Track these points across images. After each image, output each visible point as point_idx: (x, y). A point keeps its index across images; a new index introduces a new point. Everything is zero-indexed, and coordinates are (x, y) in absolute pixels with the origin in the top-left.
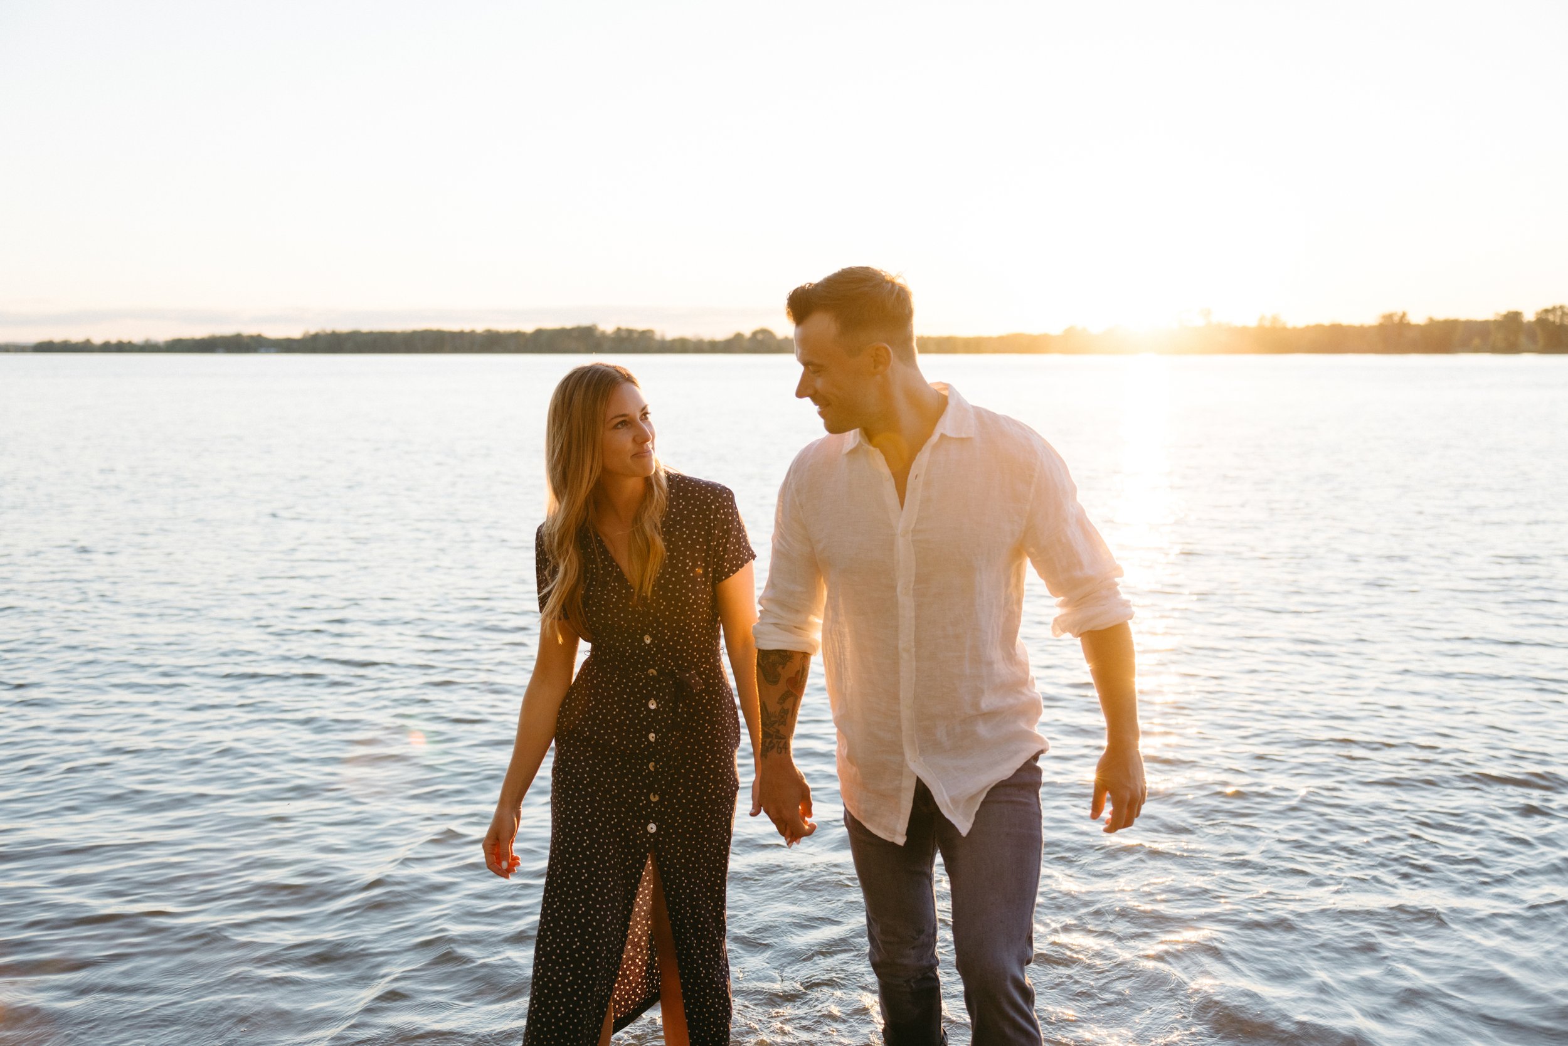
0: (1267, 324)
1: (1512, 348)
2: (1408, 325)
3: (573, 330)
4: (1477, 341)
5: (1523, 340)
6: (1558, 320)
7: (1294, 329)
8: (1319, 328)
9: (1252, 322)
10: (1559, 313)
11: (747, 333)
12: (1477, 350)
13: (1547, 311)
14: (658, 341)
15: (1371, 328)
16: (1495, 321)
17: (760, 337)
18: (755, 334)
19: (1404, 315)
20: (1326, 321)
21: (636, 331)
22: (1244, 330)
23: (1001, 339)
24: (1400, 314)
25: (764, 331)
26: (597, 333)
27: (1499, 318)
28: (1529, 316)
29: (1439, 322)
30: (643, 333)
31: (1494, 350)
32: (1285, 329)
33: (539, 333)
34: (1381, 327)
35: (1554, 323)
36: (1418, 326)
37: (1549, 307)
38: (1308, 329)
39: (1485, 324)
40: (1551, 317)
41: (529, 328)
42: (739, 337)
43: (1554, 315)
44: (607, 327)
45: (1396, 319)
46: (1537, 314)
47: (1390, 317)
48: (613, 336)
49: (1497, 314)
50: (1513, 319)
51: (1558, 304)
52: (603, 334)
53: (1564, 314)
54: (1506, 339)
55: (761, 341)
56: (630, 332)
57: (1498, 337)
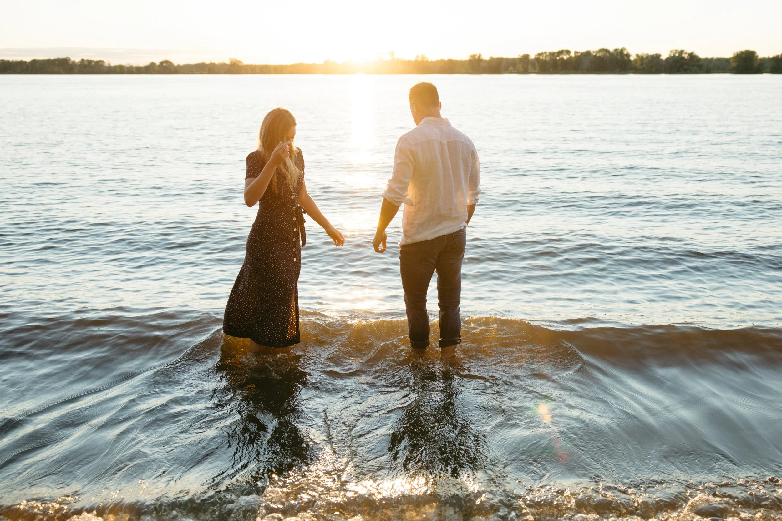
0: (420, 59)
1: (525, 71)
2: (482, 60)
3: (55, 60)
4: (511, 68)
5: (530, 68)
6: (544, 58)
7: (431, 61)
8: (443, 61)
9: (413, 59)
10: (544, 55)
11: (157, 62)
12: (511, 73)
13: (539, 54)
14: (106, 67)
15: (465, 61)
16: (518, 59)
17: (164, 65)
18: (162, 63)
19: (480, 56)
20: (446, 58)
21: (93, 61)
22: (409, 62)
23: (292, 66)
24: (478, 55)
25: (167, 62)
26: (70, 63)
27: (520, 57)
28: (532, 57)
29: (495, 59)
30: (98, 62)
31: (519, 72)
32: (427, 61)
33: (34, 62)
34: (470, 61)
35: (543, 59)
36: (485, 61)
37: (540, 52)
38: (437, 61)
39: (514, 60)
40: (541, 57)
41: (28, 59)
42: (152, 64)
43: (543, 56)
44: (76, 59)
45: (477, 57)
46: (535, 55)
47: (474, 56)
48: (79, 63)
49: (519, 55)
50: (526, 57)
51: (544, 51)
52: (74, 62)
53: (546, 55)
54: (523, 67)
55: (166, 67)
56: (90, 62)
57: (520, 66)
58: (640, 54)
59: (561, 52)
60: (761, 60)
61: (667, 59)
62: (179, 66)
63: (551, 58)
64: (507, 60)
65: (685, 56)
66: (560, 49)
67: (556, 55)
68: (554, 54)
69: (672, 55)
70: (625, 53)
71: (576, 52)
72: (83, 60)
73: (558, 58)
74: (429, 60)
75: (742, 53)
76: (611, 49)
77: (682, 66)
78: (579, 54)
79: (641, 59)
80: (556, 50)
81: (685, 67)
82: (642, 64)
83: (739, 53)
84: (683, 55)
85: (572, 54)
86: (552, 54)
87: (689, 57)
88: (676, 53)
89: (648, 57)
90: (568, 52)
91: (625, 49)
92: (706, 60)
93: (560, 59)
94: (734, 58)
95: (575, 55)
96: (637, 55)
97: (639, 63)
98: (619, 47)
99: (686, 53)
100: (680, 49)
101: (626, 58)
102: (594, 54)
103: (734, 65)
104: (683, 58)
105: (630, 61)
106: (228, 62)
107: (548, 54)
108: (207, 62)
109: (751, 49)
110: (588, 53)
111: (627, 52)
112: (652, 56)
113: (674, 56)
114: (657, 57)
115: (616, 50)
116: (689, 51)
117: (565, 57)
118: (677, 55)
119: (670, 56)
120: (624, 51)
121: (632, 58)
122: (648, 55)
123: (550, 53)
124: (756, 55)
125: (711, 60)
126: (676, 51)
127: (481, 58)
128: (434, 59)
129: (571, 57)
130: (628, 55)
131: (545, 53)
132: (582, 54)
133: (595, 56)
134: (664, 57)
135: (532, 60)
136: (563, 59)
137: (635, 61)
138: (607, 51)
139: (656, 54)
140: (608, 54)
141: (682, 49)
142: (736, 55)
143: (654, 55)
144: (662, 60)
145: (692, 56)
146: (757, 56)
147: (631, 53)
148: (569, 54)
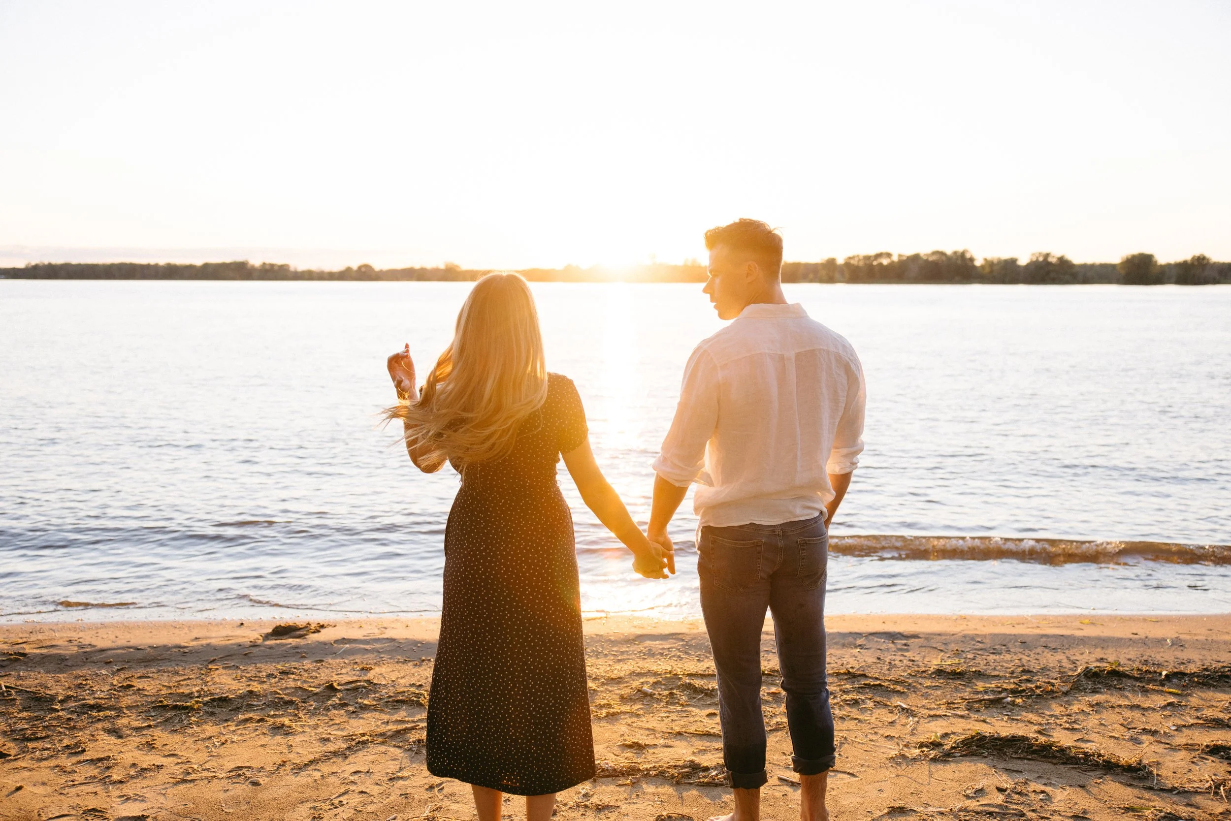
0: (689, 264)
1: (831, 280)
3: (231, 264)
4: (811, 276)
5: (837, 275)
6: (856, 264)
9: (680, 262)
10: (856, 259)
11: (355, 267)
12: (811, 281)
13: (850, 258)
14: (292, 272)
16: (822, 264)
17: (363, 269)
18: (360, 268)
21: (277, 265)
22: (675, 268)
25: (366, 266)
26: (249, 266)
27: (823, 262)
28: (840, 261)
30: (282, 266)
31: (822, 281)
33: (206, 266)
35: (853, 265)
37: (851, 255)
39: (816, 265)
40: (852, 262)
42: (349, 269)
43: (855, 261)
44: (256, 262)
46: (845, 259)
48: (260, 267)
49: (822, 259)
50: (831, 262)
51: (856, 254)
52: (253, 267)
53: (859, 260)
54: (828, 274)
55: (364, 272)
56: (272, 265)
57: (823, 273)
58: (989, 257)
59: (879, 256)
60: (1161, 266)
61: (1028, 265)
62: (381, 271)
63: (865, 264)
64: (807, 265)
65: (1052, 260)
66: (878, 251)
67: (872, 258)
68: (870, 257)
69: (1034, 259)
70: (968, 256)
71: (900, 256)
72: (264, 264)
73: (875, 263)
75: (1134, 257)
76: (949, 251)
77: (1048, 273)
78: (905, 258)
79: (990, 264)
80: (872, 252)
81: (1052, 275)
82: (992, 271)
83: (1130, 257)
84: (1050, 259)
85: (895, 258)
86: (867, 258)
87: (1058, 262)
88: (1040, 256)
89: (1000, 262)
90: (889, 255)
91: (967, 251)
92: (1084, 266)
93: (878, 264)
94: (1122, 263)
95: (899, 259)
96: (985, 260)
97: (988, 269)
98: (960, 249)
99: (1054, 257)
100: (1046, 251)
101: (970, 264)
102: (925, 258)
103: (1123, 272)
104: (1050, 264)
105: (974, 267)
106: (442, 266)
107: (861, 258)
108: (417, 266)
109: (1147, 251)
110: (916, 257)
111: (971, 255)
112: (1006, 261)
113: (1037, 260)
114: (1013, 261)
115: (955, 253)
116: (1058, 254)
117: (885, 262)
118: (1041, 259)
119: (1031, 261)
120: (966, 254)
121: (978, 263)
122: (1000, 259)
123: (865, 257)
124: (1154, 260)
125: (1092, 266)
126: (1040, 253)
129: (893, 262)
130: (972, 260)
131: (858, 256)
132: (908, 257)
133: (926, 261)
134: (1022, 262)
135: (841, 266)
136: (881, 264)
137: (982, 267)
138: (942, 254)
139: (1012, 258)
140: (944, 258)
141: (1048, 251)
142: (1125, 259)
143: (1009, 259)
144: (1019, 266)
145: (1062, 261)
146: (1156, 262)
147: (975, 256)
148: (890, 258)
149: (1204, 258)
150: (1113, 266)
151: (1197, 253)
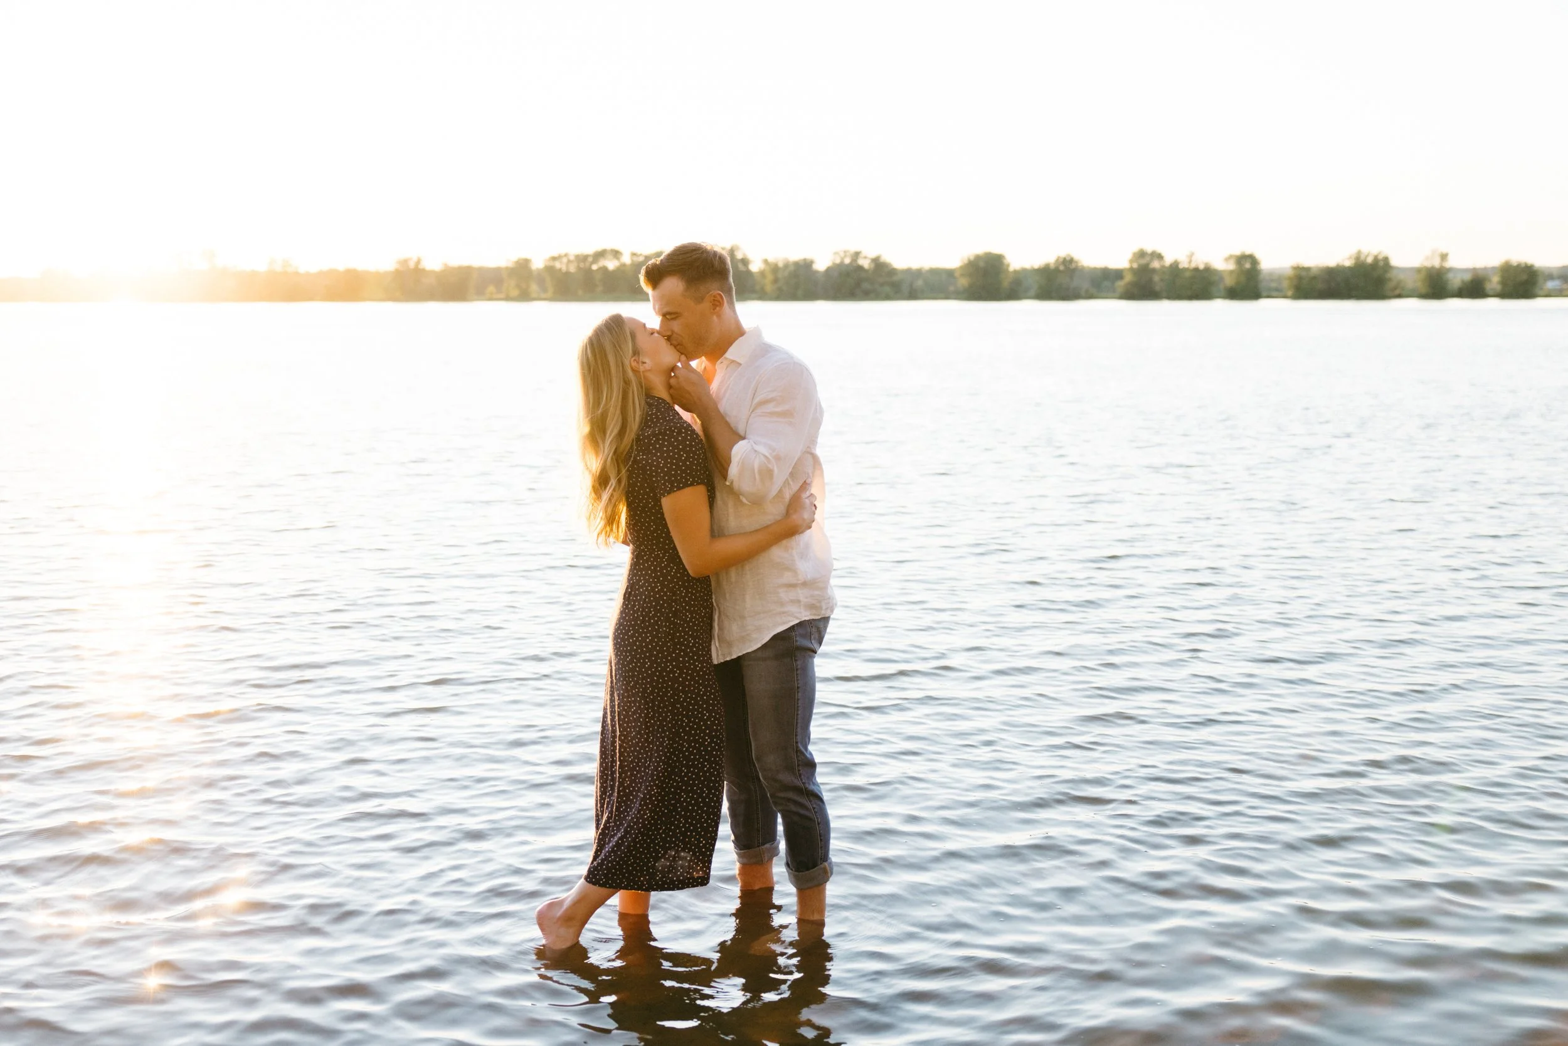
0: (278, 268)
1: (524, 296)
2: (424, 270)
4: (491, 289)
5: (534, 288)
6: (564, 269)
7: (308, 274)
8: (332, 273)
9: (262, 267)
10: (565, 260)
12: (491, 298)
13: (554, 259)
15: (386, 274)
16: (507, 268)
19: (418, 262)
20: (341, 267)
22: (253, 275)
24: (415, 259)
27: (510, 265)
28: (538, 264)
29: (454, 269)
31: (508, 298)
32: (297, 274)
34: (397, 273)
35: (560, 270)
36: (431, 273)
37: (556, 255)
38: (321, 274)
39: (498, 270)
40: (558, 265)
43: (561, 263)
45: (412, 265)
46: (545, 261)
47: (405, 263)
49: (509, 261)
50: (523, 266)
51: (563, 252)
53: (569, 261)
54: (518, 286)
57: (511, 283)
58: (771, 259)
59: (600, 255)
60: (1015, 272)
61: (828, 270)
63: (579, 268)
64: (481, 270)
65: (865, 263)
66: (599, 248)
67: (590, 259)
68: (585, 258)
69: (838, 261)
70: (739, 256)
71: (634, 254)
73: (595, 267)
74: (302, 270)
75: (978, 258)
77: (858, 284)
79: (773, 269)
80: (590, 250)
81: (866, 286)
82: (776, 281)
83: (972, 258)
84: (861, 262)
85: (626, 259)
86: (582, 258)
87: (873, 266)
88: (845, 256)
89: (786, 266)
90: (616, 254)
91: (738, 248)
92: (908, 271)
93: (600, 269)
94: (961, 267)
95: (632, 260)
96: (766, 262)
97: (770, 277)
99: (865, 258)
100: (853, 249)
101: (741, 267)
103: (963, 282)
104: (860, 268)
105: (749, 273)
107: (572, 258)
109: (996, 250)
111: (744, 254)
112: (796, 264)
113: (842, 263)
114: (807, 265)
116: (873, 255)
117: (611, 265)
118: (848, 261)
119: (834, 264)
120: (736, 253)
121: (755, 267)
122: (788, 262)
123: (577, 257)
124: (1005, 263)
125: (918, 273)
126: (845, 252)
127: (421, 267)
128: (314, 269)
129: (624, 265)
130: (745, 262)
131: (566, 255)
134: (821, 266)
135: (539, 272)
136: (604, 269)
137: (762, 273)
139: (805, 260)
141: (858, 250)
142: (966, 261)
143: (800, 260)
144: (817, 272)
145: (879, 264)
146: (1008, 265)
147: (750, 256)
148: (618, 259)
149: (1071, 261)
150: (950, 273)
151: (1063, 254)
